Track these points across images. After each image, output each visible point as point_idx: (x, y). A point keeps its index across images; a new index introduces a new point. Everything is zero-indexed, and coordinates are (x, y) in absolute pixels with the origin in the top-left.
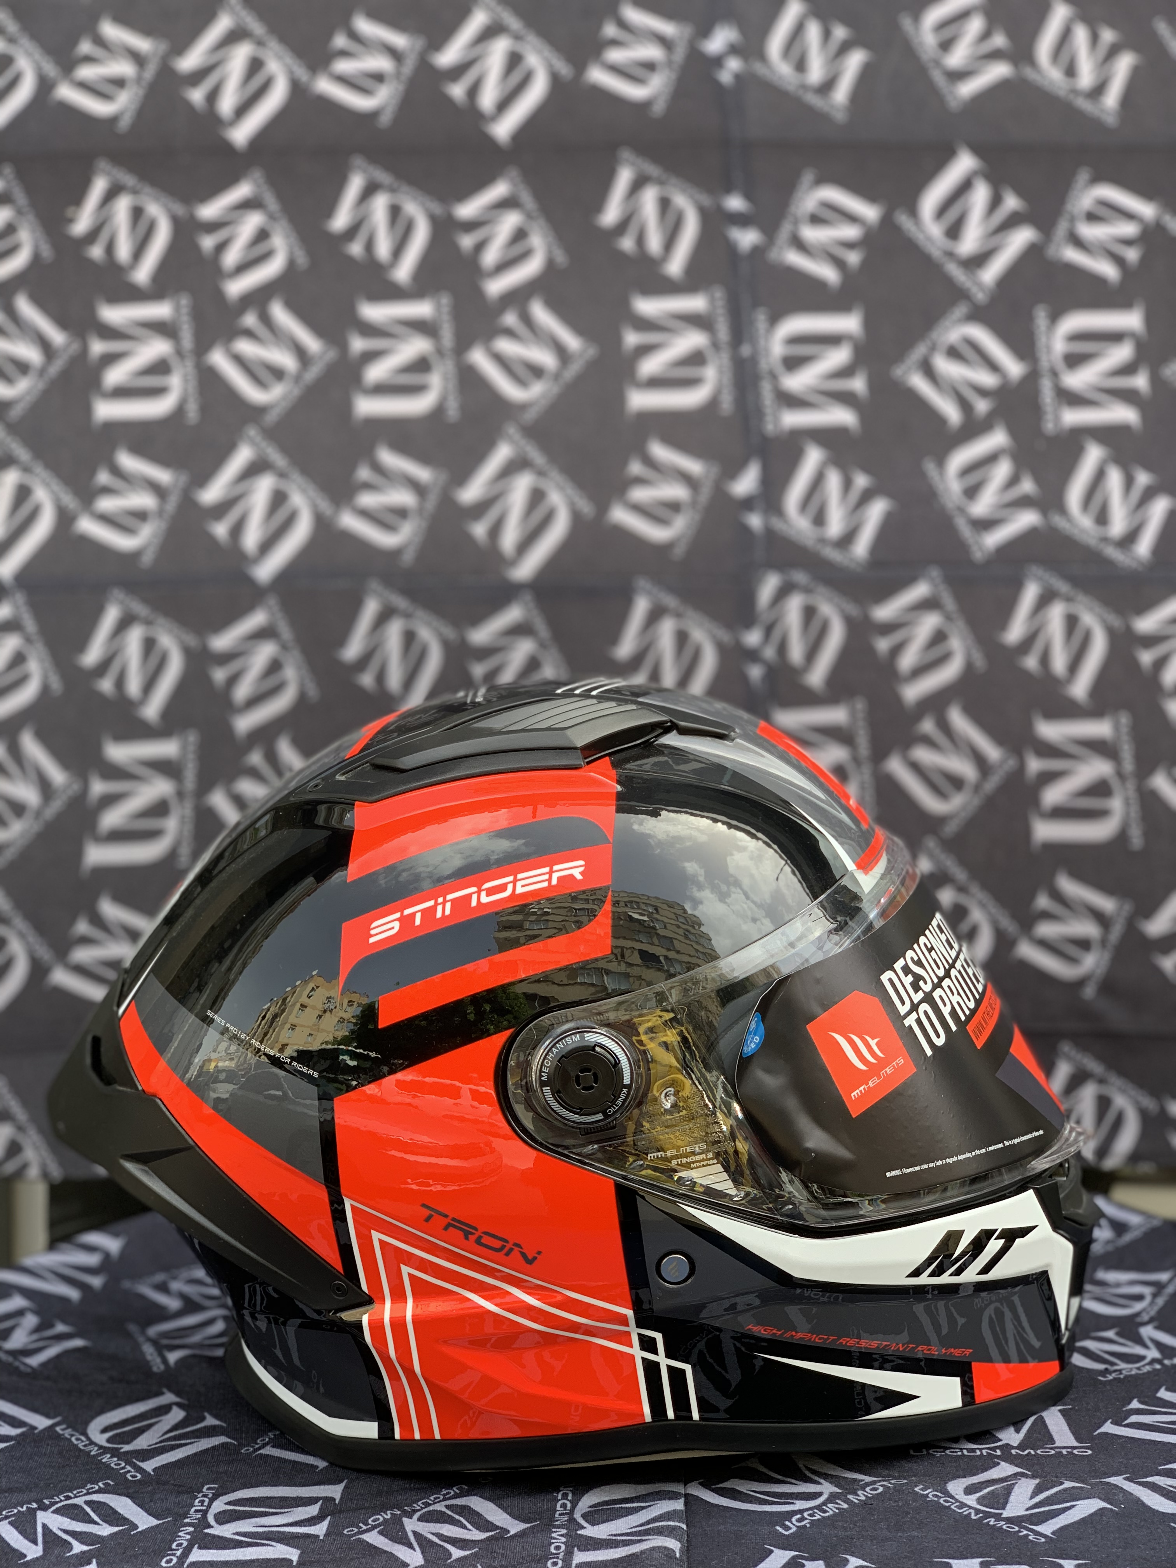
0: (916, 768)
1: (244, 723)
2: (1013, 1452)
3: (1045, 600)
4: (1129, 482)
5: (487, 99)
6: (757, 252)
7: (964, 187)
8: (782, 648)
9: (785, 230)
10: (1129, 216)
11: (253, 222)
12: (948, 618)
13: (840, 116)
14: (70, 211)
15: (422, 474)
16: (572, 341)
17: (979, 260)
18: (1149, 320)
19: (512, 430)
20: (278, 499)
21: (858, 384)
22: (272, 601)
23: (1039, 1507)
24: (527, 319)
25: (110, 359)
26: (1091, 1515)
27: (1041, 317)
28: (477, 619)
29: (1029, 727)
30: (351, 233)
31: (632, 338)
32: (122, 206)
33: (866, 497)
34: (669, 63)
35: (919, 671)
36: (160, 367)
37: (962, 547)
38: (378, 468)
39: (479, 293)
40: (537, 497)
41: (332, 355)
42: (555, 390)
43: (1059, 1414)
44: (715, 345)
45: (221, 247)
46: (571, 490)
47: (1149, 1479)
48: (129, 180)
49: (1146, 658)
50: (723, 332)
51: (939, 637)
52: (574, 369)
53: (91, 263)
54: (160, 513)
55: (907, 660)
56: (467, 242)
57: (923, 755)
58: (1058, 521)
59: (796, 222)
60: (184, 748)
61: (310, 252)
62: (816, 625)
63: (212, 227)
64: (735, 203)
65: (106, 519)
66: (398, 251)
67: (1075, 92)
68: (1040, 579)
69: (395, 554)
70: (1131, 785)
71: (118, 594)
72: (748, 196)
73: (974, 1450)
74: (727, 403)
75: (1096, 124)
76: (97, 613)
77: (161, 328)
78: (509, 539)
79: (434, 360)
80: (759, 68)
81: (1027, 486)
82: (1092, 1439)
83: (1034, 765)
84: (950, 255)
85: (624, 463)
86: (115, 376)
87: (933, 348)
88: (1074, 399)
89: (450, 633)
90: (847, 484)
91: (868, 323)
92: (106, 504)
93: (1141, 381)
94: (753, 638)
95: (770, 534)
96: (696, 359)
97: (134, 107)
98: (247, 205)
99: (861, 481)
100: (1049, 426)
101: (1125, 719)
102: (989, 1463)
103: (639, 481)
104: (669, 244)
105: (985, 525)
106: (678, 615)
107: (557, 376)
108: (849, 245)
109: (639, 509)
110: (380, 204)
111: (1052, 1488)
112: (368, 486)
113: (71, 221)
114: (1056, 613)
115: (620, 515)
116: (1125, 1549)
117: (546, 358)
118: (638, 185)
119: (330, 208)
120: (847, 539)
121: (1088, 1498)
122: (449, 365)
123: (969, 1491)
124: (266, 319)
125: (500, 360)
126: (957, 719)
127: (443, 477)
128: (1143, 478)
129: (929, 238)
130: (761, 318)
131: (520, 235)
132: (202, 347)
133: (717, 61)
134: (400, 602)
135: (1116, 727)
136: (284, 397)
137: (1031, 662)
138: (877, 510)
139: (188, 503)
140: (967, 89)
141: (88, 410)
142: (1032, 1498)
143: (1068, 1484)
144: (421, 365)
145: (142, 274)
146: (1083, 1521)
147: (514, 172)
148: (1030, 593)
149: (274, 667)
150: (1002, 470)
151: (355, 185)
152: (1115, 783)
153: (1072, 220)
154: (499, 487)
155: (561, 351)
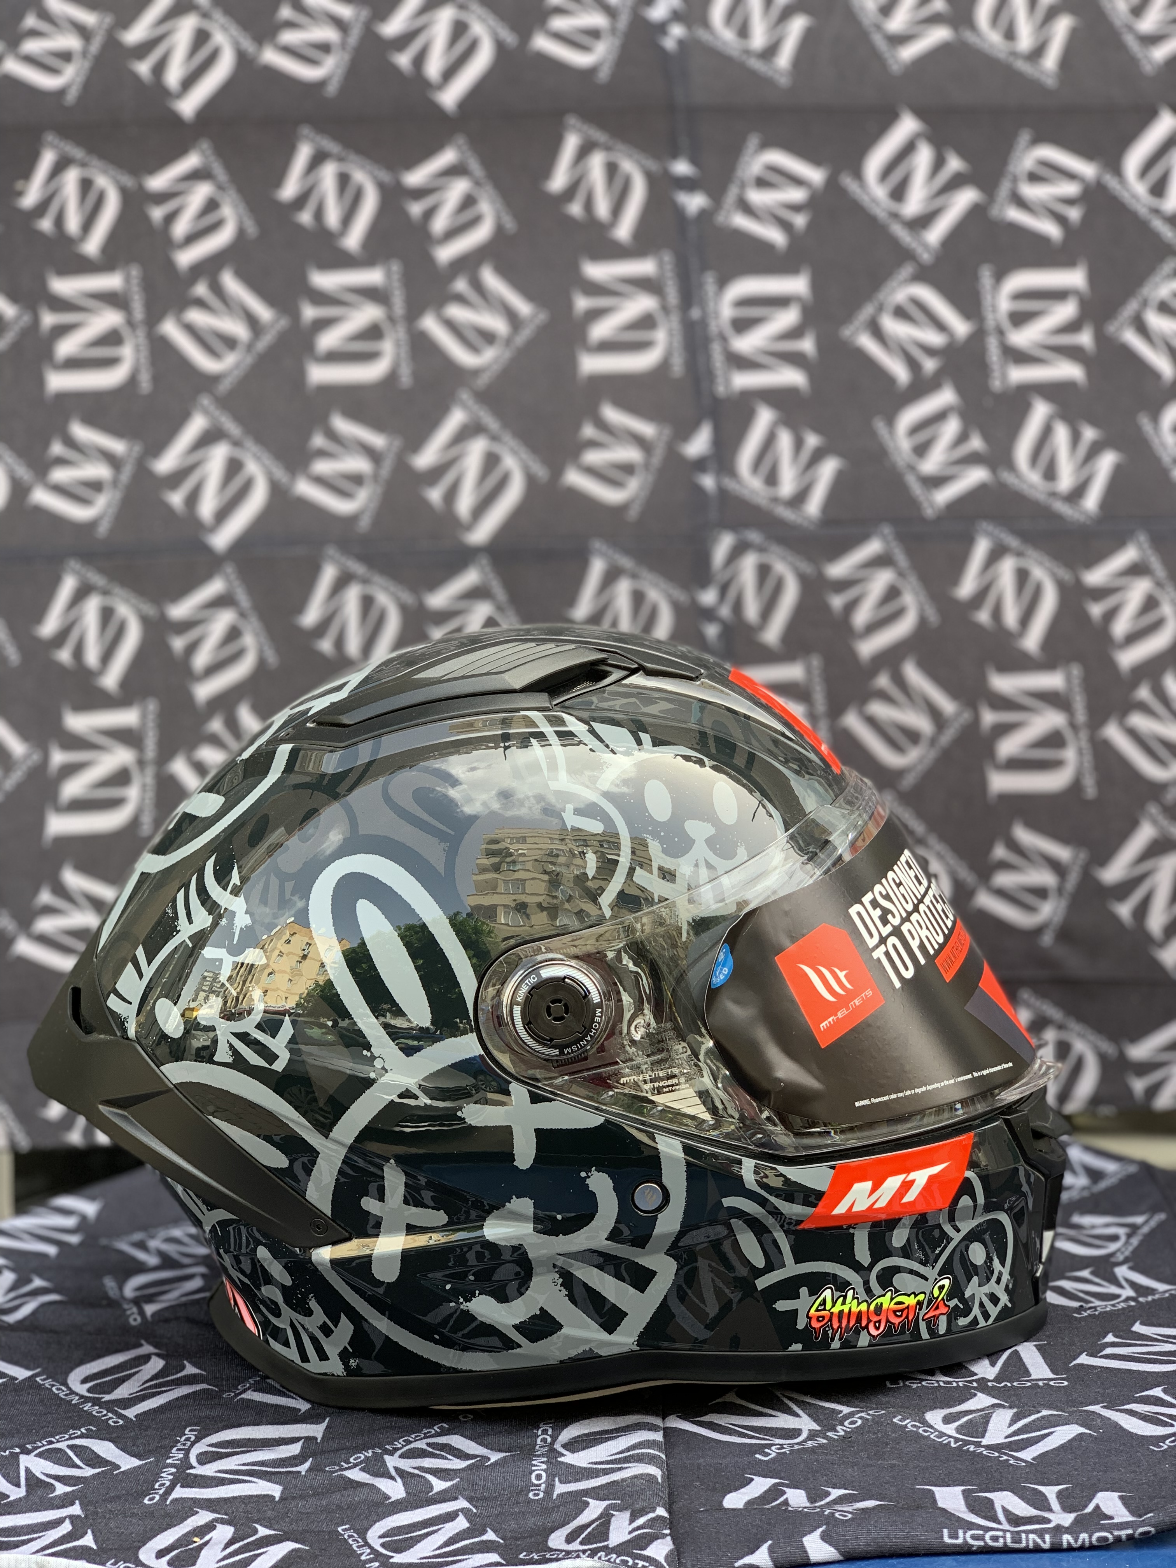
0: (872, 722)
1: (204, 691)
2: (990, 1384)
3: (996, 555)
4: (1076, 438)
5: (434, 68)
6: (705, 215)
7: (908, 149)
8: (738, 607)
9: (733, 193)
10: (1070, 176)
11: (202, 192)
12: (901, 574)
13: (784, 81)
14: (19, 185)
15: (378, 440)
16: (523, 307)
17: (923, 221)
18: (1092, 278)
19: (465, 395)
20: (233, 467)
21: (807, 345)
22: (229, 569)
23: (1018, 1435)
24: (477, 285)
25: (62, 330)
26: (1070, 1441)
27: (986, 276)
28: (435, 584)
29: (982, 680)
30: (300, 201)
31: (582, 303)
32: (71, 178)
33: (817, 457)
34: (613, 30)
35: (873, 627)
36: (112, 338)
37: (914, 504)
38: (332, 435)
39: (430, 260)
40: (491, 461)
41: (284, 323)
42: (507, 355)
43: (1034, 1348)
44: (665, 309)
45: (170, 218)
46: (525, 454)
47: (1126, 1407)
48: (78, 153)
49: (1096, 610)
50: (672, 295)
51: (892, 593)
52: (526, 334)
53: (41, 234)
54: (115, 483)
55: (862, 617)
56: (416, 209)
57: (879, 709)
58: (1007, 477)
59: (743, 186)
60: (144, 716)
61: (259, 223)
62: (770, 584)
63: (162, 198)
64: (682, 168)
65: (60, 490)
66: (347, 219)
67: (1014, 54)
68: (989, 534)
69: (352, 520)
70: (1084, 735)
71: (74, 564)
72: (694, 161)
73: (949, 1382)
74: (678, 366)
75: (1034, 85)
76: (55, 583)
77: (112, 299)
78: (464, 504)
79: (386, 327)
80: (702, 34)
81: (976, 443)
82: (1067, 1370)
83: (989, 718)
84: (895, 216)
85: (578, 427)
86: (66, 347)
87: (880, 308)
88: (1020, 357)
89: (408, 598)
90: (799, 444)
91: (816, 285)
92: (60, 475)
93: (1085, 338)
94: (708, 597)
95: (723, 494)
96: (646, 322)
97: (80, 80)
98: (196, 176)
99: (812, 440)
100: (996, 384)
101: (1076, 671)
102: (966, 1394)
103: (593, 444)
104: (617, 209)
105: (936, 482)
106: (634, 576)
107: (508, 342)
108: (796, 208)
109: (591, 471)
110: (329, 173)
111: (1029, 1416)
112: (322, 454)
113: (20, 194)
114: (1007, 568)
115: (574, 478)
116: (1106, 1472)
117: (497, 324)
118: (584, 151)
119: (279, 177)
120: (800, 498)
121: (1066, 1424)
122: (401, 333)
123: (947, 1420)
124: (217, 289)
125: (451, 326)
126: (912, 673)
127: (397, 443)
128: (1089, 434)
129: (874, 201)
130: (709, 281)
131: (468, 202)
132: (153, 318)
133: (662, 28)
134: (358, 568)
135: (1068, 679)
136: (237, 366)
137: (983, 617)
138: (829, 468)
139: (142, 472)
140: (908, 53)
141: (41, 382)
142: (1010, 1425)
143: (1045, 1412)
144: (373, 332)
145: (92, 246)
146: (1062, 1447)
147: (461, 140)
148: (981, 548)
149: (233, 634)
150: (951, 428)
151: (303, 154)
152: (1068, 734)
153: (1015, 180)
154: (454, 452)
155: (512, 316)
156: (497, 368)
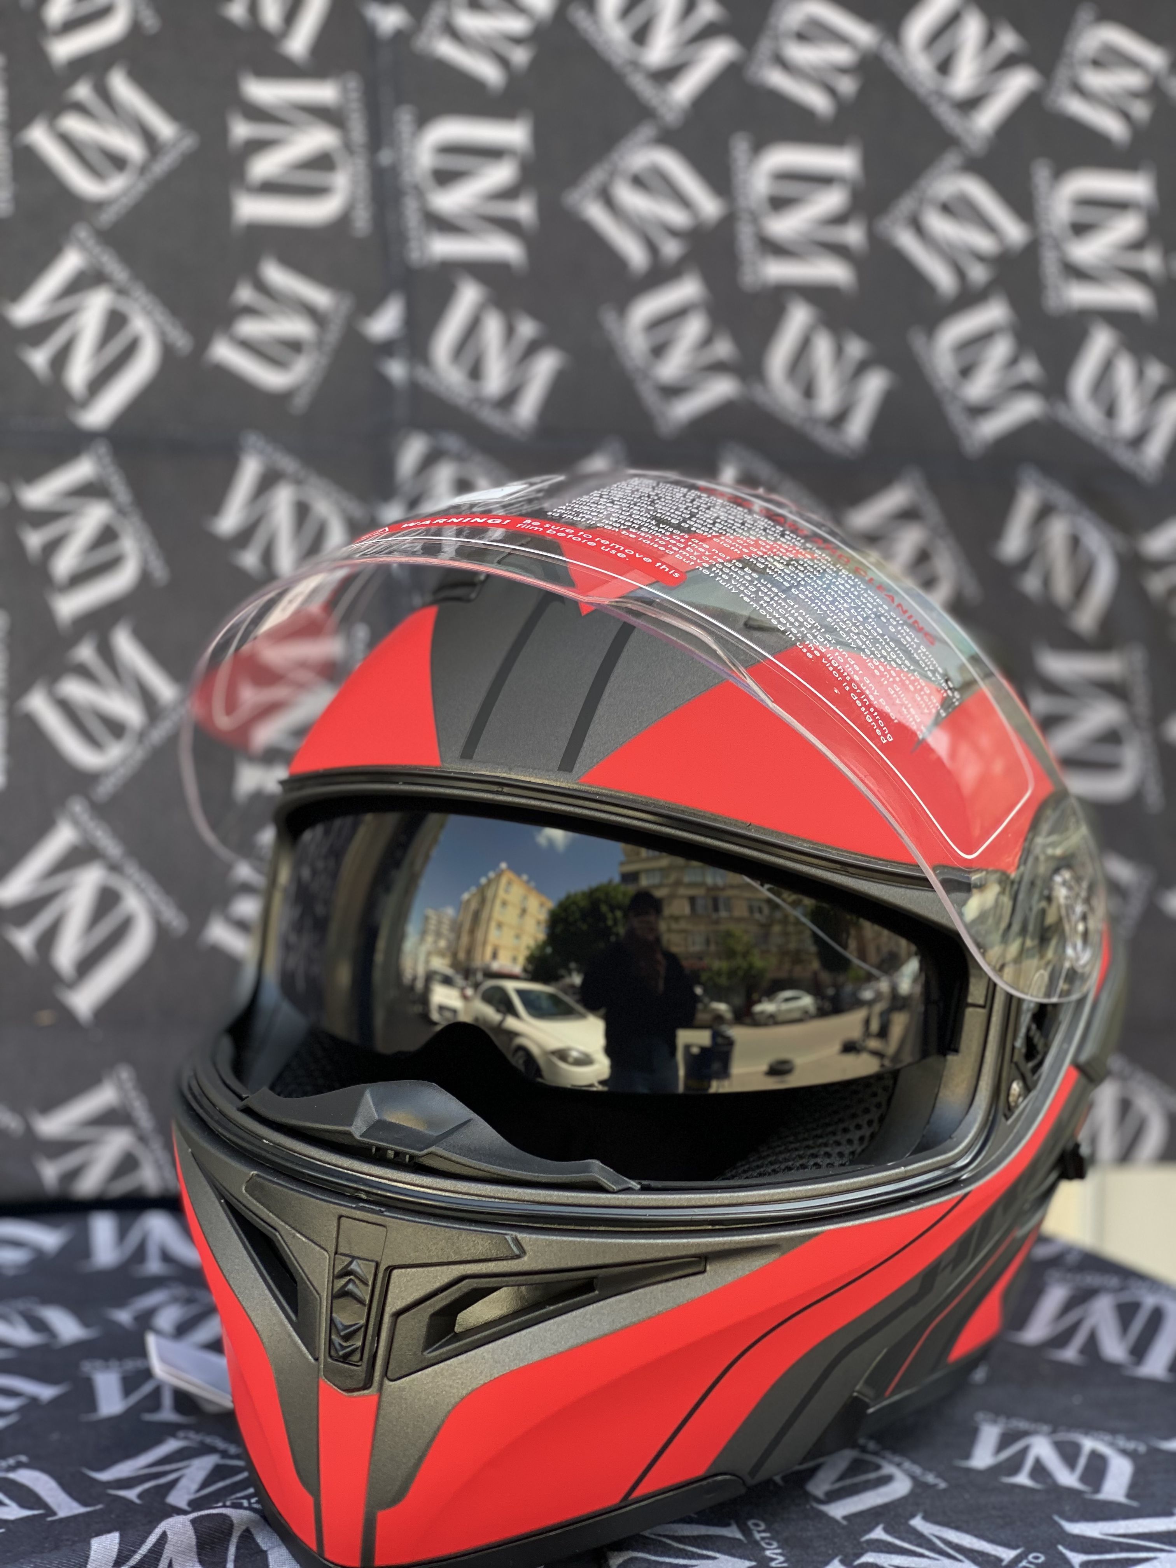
4: (840, 351)
6: (401, 37)
9: (436, 14)
10: (843, 39)
16: (163, 126)
17: (669, 74)
18: (866, 163)
19: (82, 232)
21: (524, 210)
24: (104, 94)
27: (740, 147)
28: (34, 473)
31: (241, 130)
33: (533, 349)
37: (646, 416)
39: (41, 56)
40: (115, 321)
42: (142, 186)
44: (348, 147)
46: (161, 315)
50: (358, 132)
52: (166, 162)
58: (758, 391)
59: (450, 5)
68: (736, 460)
74: (362, 221)
78: (78, 374)
81: (723, 349)
84: (636, 64)
85: (231, 288)
87: (614, 174)
88: (778, 249)
90: (510, 331)
91: (538, 136)
93: (854, 235)
95: (415, 387)
96: (324, 162)
100: (748, 280)
103: (250, 311)
104: (290, 17)
105: (674, 391)
106: (298, 482)
107: (143, 169)
108: (515, 40)
109: (248, 346)
115: (224, 353)
117: (129, 146)
120: (509, 399)
125: (68, 142)
128: (856, 348)
129: (611, 42)
130: (405, 117)
138: (546, 365)
150: (694, 327)
153: (776, 38)
154: (66, 305)
155: (149, 138)
156: (127, 201)
